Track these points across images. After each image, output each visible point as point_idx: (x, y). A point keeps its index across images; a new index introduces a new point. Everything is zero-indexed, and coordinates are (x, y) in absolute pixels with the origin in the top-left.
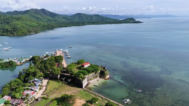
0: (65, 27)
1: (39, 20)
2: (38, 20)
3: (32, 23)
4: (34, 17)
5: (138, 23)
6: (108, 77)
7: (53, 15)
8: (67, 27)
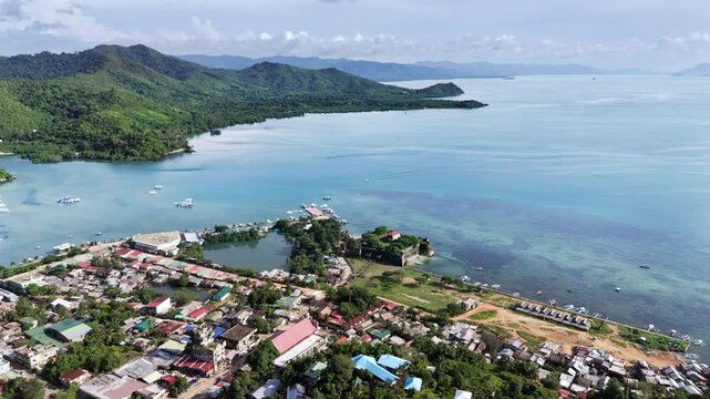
0: (247, 122)
1: (146, 91)
2: (141, 92)
3: (151, 112)
4: (126, 81)
5: (471, 108)
6: (432, 253)
7: (177, 68)
8: (252, 122)
